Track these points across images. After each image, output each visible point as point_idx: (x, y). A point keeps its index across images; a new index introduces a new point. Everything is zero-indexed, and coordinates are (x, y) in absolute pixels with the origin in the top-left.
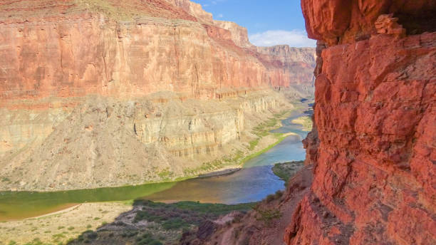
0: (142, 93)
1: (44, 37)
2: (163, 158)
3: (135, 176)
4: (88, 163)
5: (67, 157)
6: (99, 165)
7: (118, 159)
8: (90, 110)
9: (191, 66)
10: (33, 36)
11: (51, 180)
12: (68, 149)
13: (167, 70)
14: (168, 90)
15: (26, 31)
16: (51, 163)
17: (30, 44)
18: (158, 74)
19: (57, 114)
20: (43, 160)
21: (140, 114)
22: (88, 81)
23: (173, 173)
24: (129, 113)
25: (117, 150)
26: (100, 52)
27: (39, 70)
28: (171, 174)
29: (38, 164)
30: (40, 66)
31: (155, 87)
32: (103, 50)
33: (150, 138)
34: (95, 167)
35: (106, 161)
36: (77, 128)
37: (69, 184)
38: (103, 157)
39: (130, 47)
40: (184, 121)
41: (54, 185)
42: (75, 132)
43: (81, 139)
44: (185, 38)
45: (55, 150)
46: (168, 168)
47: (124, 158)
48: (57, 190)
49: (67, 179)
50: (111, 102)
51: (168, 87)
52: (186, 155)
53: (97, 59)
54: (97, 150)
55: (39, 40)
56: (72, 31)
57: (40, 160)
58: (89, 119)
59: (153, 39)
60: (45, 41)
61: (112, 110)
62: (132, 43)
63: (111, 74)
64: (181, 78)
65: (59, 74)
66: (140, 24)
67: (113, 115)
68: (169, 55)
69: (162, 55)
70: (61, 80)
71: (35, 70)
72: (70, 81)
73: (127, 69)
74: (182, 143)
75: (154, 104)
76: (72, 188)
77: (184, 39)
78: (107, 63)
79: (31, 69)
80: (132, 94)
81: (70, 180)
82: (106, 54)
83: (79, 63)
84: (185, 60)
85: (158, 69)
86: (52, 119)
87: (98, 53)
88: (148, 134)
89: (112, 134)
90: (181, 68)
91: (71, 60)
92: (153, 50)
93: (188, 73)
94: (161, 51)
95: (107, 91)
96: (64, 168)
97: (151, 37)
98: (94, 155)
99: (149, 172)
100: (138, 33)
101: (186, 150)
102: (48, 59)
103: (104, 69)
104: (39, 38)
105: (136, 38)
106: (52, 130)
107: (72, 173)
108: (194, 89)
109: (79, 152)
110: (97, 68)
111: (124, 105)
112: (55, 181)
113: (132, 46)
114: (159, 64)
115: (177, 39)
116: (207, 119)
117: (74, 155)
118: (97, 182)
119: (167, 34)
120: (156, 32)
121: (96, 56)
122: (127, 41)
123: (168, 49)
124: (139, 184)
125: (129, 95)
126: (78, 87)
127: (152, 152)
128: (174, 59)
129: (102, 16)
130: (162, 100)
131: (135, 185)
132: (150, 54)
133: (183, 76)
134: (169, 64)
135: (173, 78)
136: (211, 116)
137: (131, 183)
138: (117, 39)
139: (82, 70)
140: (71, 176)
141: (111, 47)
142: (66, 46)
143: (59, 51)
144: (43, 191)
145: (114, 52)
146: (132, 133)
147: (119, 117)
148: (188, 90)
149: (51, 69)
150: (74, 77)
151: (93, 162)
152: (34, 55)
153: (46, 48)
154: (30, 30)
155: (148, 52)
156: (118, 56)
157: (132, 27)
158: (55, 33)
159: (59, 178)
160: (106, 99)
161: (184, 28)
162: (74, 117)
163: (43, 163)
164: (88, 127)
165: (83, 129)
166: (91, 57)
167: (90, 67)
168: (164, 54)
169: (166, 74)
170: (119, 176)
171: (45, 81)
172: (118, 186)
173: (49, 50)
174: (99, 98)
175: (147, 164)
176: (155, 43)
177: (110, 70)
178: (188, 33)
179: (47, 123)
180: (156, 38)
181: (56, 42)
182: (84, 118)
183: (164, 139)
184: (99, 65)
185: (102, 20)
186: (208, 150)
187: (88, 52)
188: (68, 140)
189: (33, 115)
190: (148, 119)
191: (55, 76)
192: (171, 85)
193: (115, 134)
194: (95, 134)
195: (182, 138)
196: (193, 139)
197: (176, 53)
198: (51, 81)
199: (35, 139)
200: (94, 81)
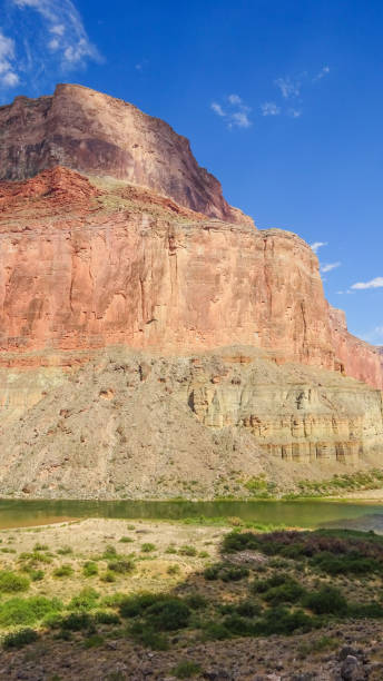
0: (204, 347)
1: (48, 253)
2: (250, 455)
3: (194, 483)
4: (101, 452)
5: (62, 438)
6: (123, 457)
7: (160, 450)
8: (111, 366)
9: (294, 304)
10: (32, 251)
11: (27, 479)
12: (66, 424)
13: (250, 307)
14: (250, 343)
15: (22, 243)
16: (31, 450)
17: (26, 263)
18: (234, 315)
19: (54, 377)
20: (19, 443)
21: (203, 377)
22: (111, 323)
23: (273, 486)
24: (180, 375)
25: (158, 433)
26: (136, 274)
27: (33, 305)
28: (272, 487)
29: (8, 450)
30: (37, 297)
31: (226, 337)
32: (142, 269)
33: (221, 418)
34: (114, 460)
35: (136, 451)
36: (85, 393)
37: (61, 487)
38: (132, 445)
39: (189, 265)
40: (285, 393)
41: (33, 488)
42: (82, 398)
43: (92, 412)
44: (283, 256)
45: (43, 427)
46: (263, 476)
47: (171, 448)
48: (36, 497)
49: (59, 479)
50: (147, 357)
51: (249, 337)
52: (296, 456)
53: (129, 285)
54: (119, 431)
55: (41, 256)
56: (96, 242)
57: (14, 443)
58: (108, 380)
59: (227, 253)
60: (50, 258)
61: (150, 369)
62: (193, 258)
63: (153, 309)
64: (275, 325)
65: (64, 311)
66: (207, 228)
67: (152, 377)
68: (254, 283)
69: (241, 282)
70: (66, 320)
71: (27, 304)
72: (81, 323)
73: (182, 301)
74: (287, 430)
75: (227, 364)
76: (66, 497)
77: (281, 256)
78: (147, 290)
79: (22, 303)
80: (186, 346)
81: (64, 481)
82: (146, 276)
83: (100, 294)
84: (283, 293)
85: (234, 306)
86: (43, 382)
87: (133, 275)
88: (217, 410)
89: (148, 407)
90: (276, 307)
91: (86, 287)
92: (227, 272)
93: (288, 316)
94: (241, 275)
95: (143, 339)
96: (56, 457)
97: (224, 250)
98: (113, 440)
99: (223, 479)
100: (204, 242)
101: (296, 446)
102: (51, 288)
103: (140, 302)
104: (41, 253)
105: (200, 250)
106: (41, 396)
107: (70, 469)
108: (299, 344)
109: (86, 432)
110: (129, 300)
111: (171, 362)
112: (34, 481)
113: (193, 263)
114: (237, 295)
115: (270, 257)
116: (329, 396)
117: (77, 436)
118: (117, 490)
119: (253, 247)
120: (234, 244)
121: (129, 280)
122: (183, 254)
123: (252, 273)
124: (205, 500)
125: (181, 348)
126: (93, 333)
127: (225, 445)
128: (263, 290)
129: (146, 216)
130: (241, 360)
131: (195, 500)
132: (222, 278)
133: (278, 320)
134: (254, 297)
135: (261, 322)
136: (336, 393)
137: (188, 497)
138: (167, 251)
139: (104, 303)
140: (67, 473)
141: (155, 265)
142: (82, 266)
143: (69, 275)
144: (10, 497)
145: (161, 272)
146: (187, 409)
147: (162, 380)
148: (287, 347)
149: (53, 302)
150: (87, 318)
151: (110, 452)
152: (30, 281)
153: (51, 269)
154: (30, 240)
155: (218, 275)
156: (167, 280)
157: (195, 231)
158: (67, 246)
159: (44, 475)
160: (139, 353)
161: (281, 240)
162: (81, 378)
163: (18, 447)
164: (104, 393)
165: (97, 395)
166: (120, 283)
167: (118, 299)
168: (245, 280)
169: (247, 316)
170: (161, 481)
171: (40, 322)
172: (161, 499)
173: (54, 272)
174: (127, 351)
175: (218, 465)
176: (231, 261)
177: (151, 303)
178: (288, 248)
179: (33, 386)
180: (233, 253)
181: (67, 260)
182: (100, 379)
183: (250, 421)
184: (132, 296)
185: (145, 223)
186: (339, 453)
187: (117, 275)
188: (66, 413)
189: (12, 376)
190: (216, 386)
191: (57, 314)
192: (256, 335)
193: (153, 407)
194: (116, 405)
195: (288, 421)
196: (308, 426)
197: (267, 280)
198: (50, 323)
199: (11, 413)
200: (122, 322)
